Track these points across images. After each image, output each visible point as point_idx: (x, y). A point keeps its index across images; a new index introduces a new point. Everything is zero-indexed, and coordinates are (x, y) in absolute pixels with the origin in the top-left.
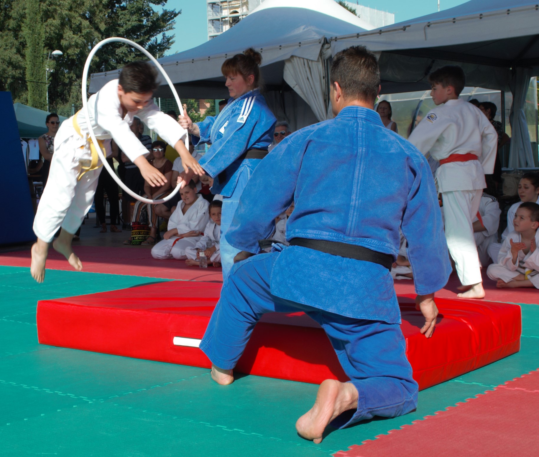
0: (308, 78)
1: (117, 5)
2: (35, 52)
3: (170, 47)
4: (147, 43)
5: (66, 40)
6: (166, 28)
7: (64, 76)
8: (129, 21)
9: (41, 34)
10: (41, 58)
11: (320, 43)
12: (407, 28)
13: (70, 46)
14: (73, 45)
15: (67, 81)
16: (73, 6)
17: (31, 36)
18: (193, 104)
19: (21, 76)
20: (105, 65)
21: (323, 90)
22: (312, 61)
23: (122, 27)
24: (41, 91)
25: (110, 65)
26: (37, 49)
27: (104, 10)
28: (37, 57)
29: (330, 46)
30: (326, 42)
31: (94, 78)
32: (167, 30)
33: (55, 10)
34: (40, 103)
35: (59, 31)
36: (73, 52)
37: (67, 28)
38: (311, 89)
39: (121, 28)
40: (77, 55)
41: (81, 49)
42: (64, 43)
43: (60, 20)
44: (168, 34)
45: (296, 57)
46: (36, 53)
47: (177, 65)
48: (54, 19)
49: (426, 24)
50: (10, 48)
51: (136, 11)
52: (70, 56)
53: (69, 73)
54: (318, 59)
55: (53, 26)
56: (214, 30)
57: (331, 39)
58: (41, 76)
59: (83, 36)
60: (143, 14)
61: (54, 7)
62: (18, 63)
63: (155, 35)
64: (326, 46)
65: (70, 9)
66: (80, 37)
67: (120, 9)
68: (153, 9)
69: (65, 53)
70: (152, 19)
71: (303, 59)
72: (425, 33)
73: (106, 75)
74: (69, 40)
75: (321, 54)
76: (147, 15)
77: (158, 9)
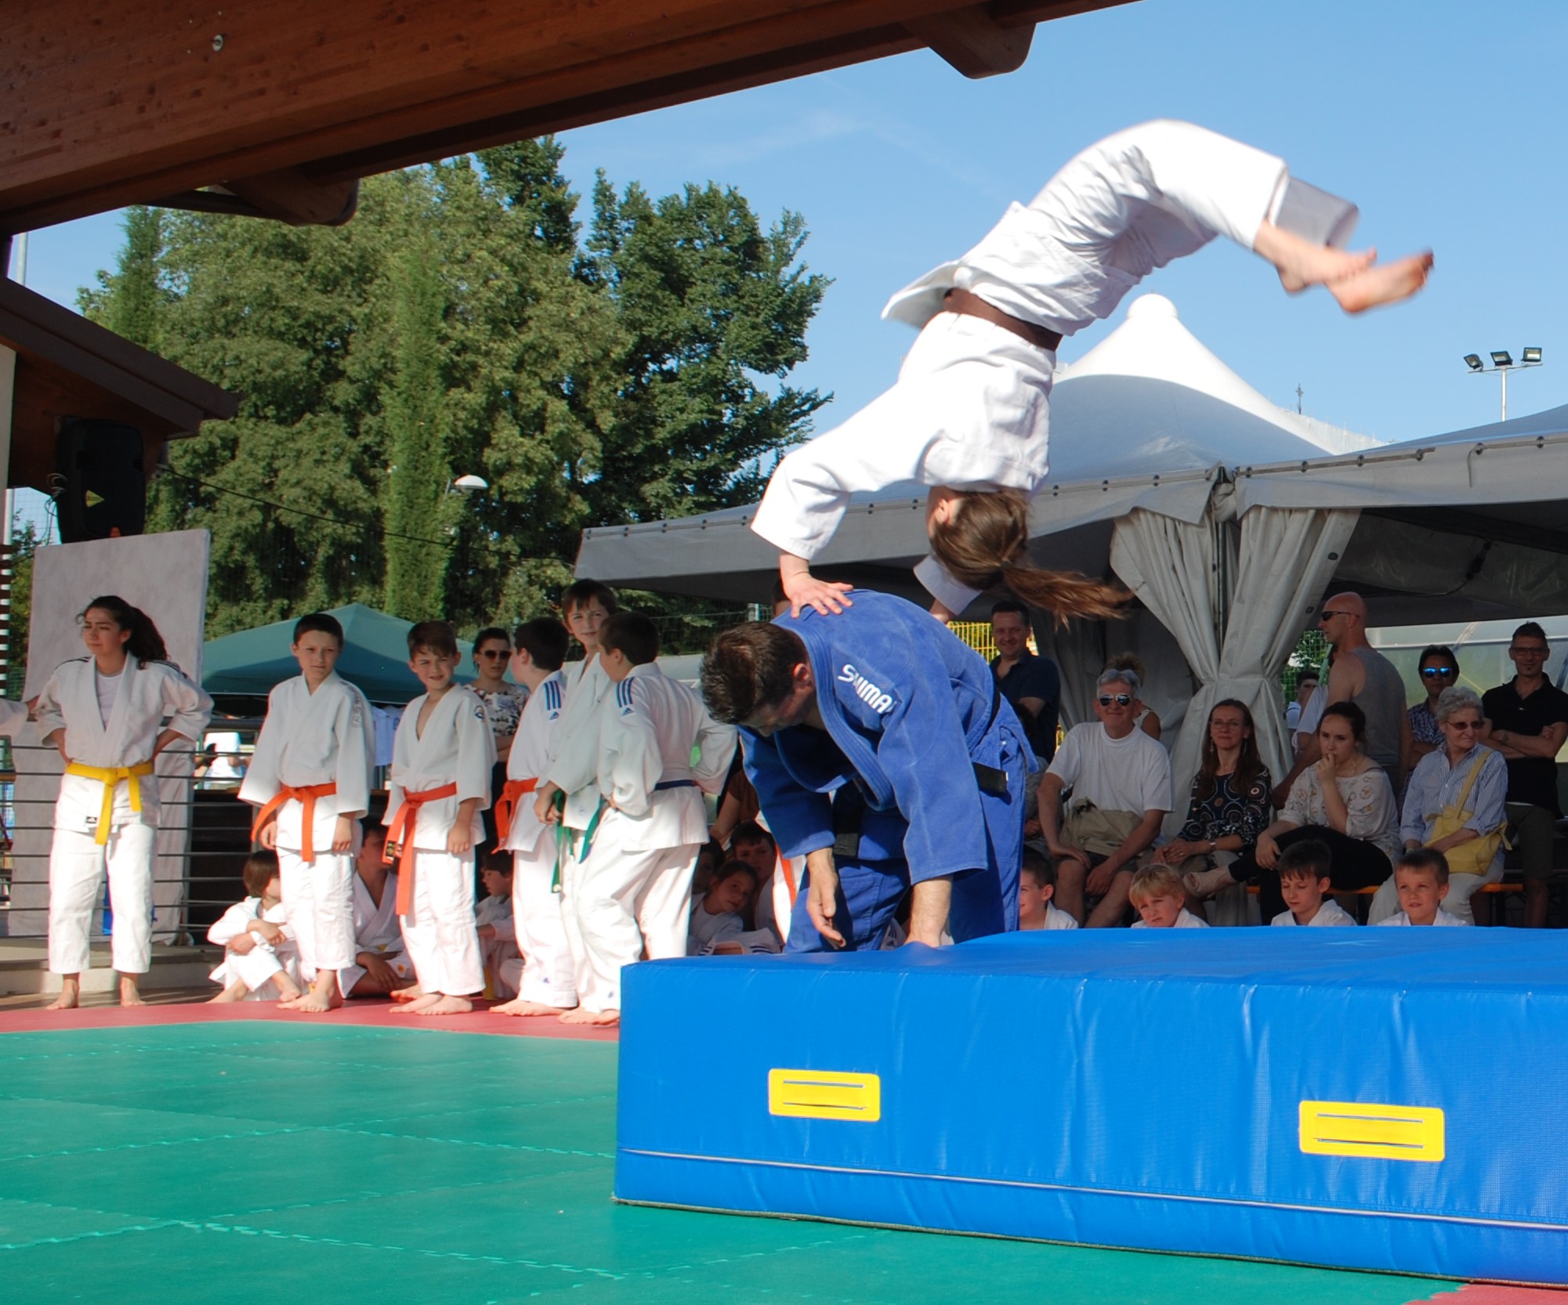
0: (1173, 567)
1: (652, 367)
2: (416, 468)
4: (732, 475)
5: (501, 450)
6: (787, 438)
7: (486, 548)
8: (682, 410)
9: (437, 421)
10: (433, 487)
13: (508, 467)
14: (518, 465)
15: (493, 562)
16: (526, 357)
17: (407, 424)
19: (359, 540)
22: (1186, 524)
23: (663, 425)
24: (426, 577)
26: (422, 460)
27: (615, 376)
28: (421, 483)
29: (1234, 489)
30: (1224, 477)
31: (592, 540)
32: (788, 443)
33: (474, 367)
34: (420, 610)
35: (480, 423)
36: (516, 484)
37: (504, 417)
38: (1179, 594)
39: (659, 430)
40: (528, 492)
41: (541, 477)
42: (491, 456)
43: (484, 393)
45: (1145, 511)
46: (419, 471)
48: (469, 389)
50: (332, 459)
51: (705, 386)
52: (506, 493)
53: (501, 540)
54: (1202, 520)
55: (464, 409)
57: (1236, 473)
59: (548, 442)
60: (723, 396)
61: (470, 357)
62: (355, 502)
63: (755, 456)
64: (1223, 488)
65: (519, 366)
66: (540, 443)
67: (659, 377)
68: (754, 384)
69: (495, 487)
70: (747, 410)
71: (1164, 517)
74: (507, 449)
75: (1210, 507)
76: (736, 398)
77: (768, 386)
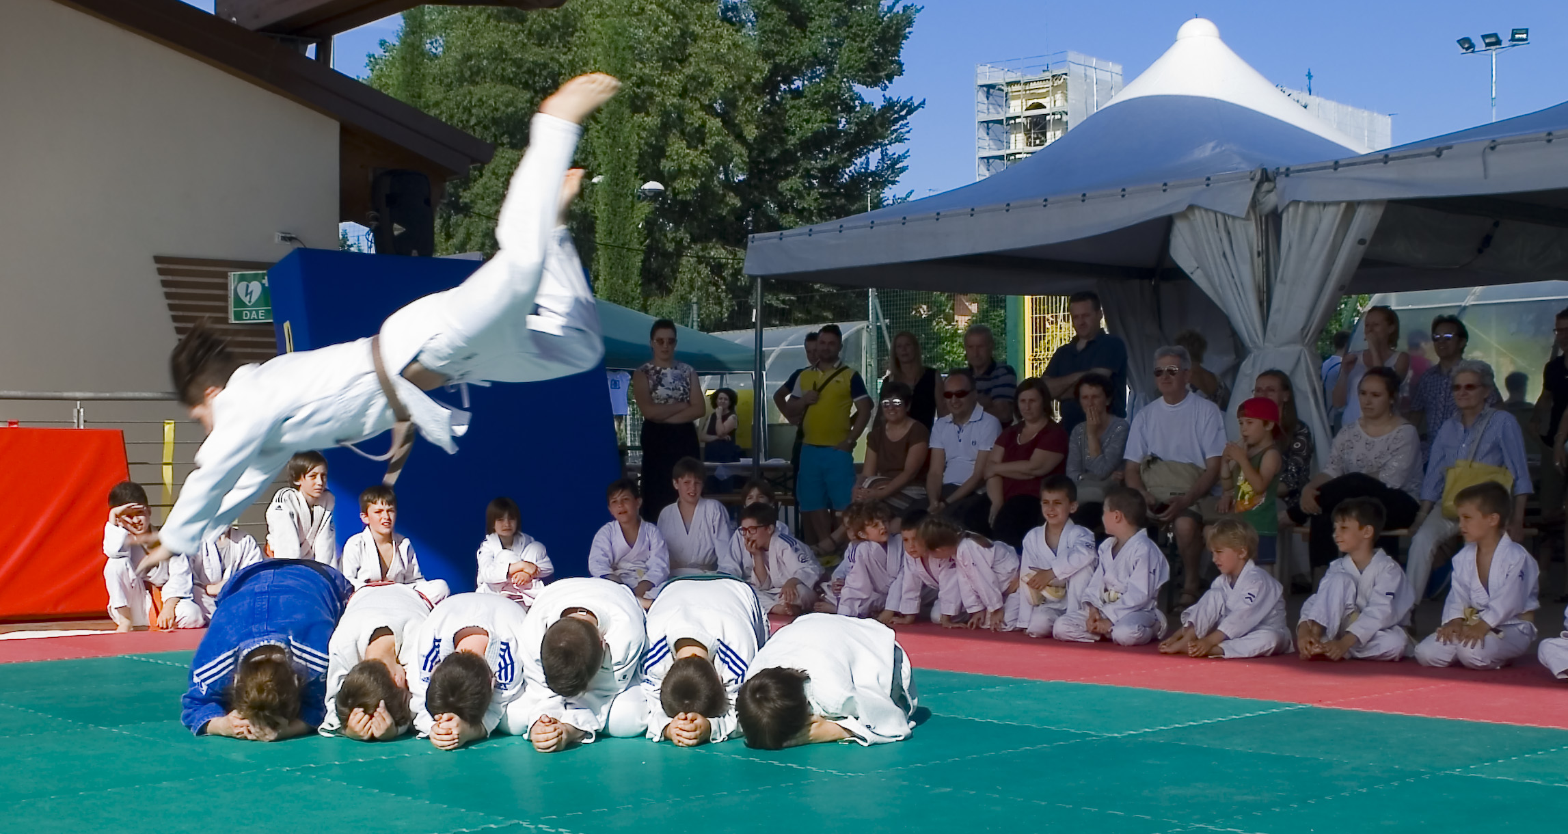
0: (1224, 255)
1: (783, 87)
2: (617, 185)
3: (897, 179)
4: (847, 170)
5: (673, 160)
6: (889, 139)
7: (665, 236)
8: (808, 121)
9: (631, 147)
11: (1252, 179)
12: (1445, 152)
13: (679, 173)
14: (685, 171)
15: (670, 247)
16: (689, 86)
17: (609, 151)
18: (941, 306)
20: (754, 216)
21: (1257, 278)
22: (1234, 218)
23: (793, 133)
24: (627, 268)
25: (765, 214)
26: (621, 178)
27: (756, 97)
28: (621, 196)
29: (1275, 187)
30: (1266, 177)
31: (755, 243)
32: (890, 143)
33: (651, 96)
34: (624, 294)
35: (656, 140)
36: (685, 186)
37: (674, 134)
38: (1230, 277)
39: (790, 137)
40: (695, 192)
41: (703, 179)
42: (666, 165)
43: (659, 116)
44: (895, 149)
45: (1199, 208)
46: (620, 187)
47: (937, 219)
48: (648, 114)
49: (1487, 143)
51: (824, 101)
53: (676, 229)
54: (1248, 213)
55: (644, 129)
56: (991, 143)
57: (1277, 172)
58: (628, 237)
59: (707, 152)
60: (839, 107)
61: (647, 89)
63: (865, 154)
64: (1266, 186)
65: (683, 94)
66: (701, 154)
67: (789, 96)
68: (863, 96)
69: (670, 188)
70: (858, 118)
71: (1215, 212)
72: (1485, 163)
73: (781, 239)
74: (678, 159)
75: (1254, 203)
76: (849, 109)
77: (874, 97)
